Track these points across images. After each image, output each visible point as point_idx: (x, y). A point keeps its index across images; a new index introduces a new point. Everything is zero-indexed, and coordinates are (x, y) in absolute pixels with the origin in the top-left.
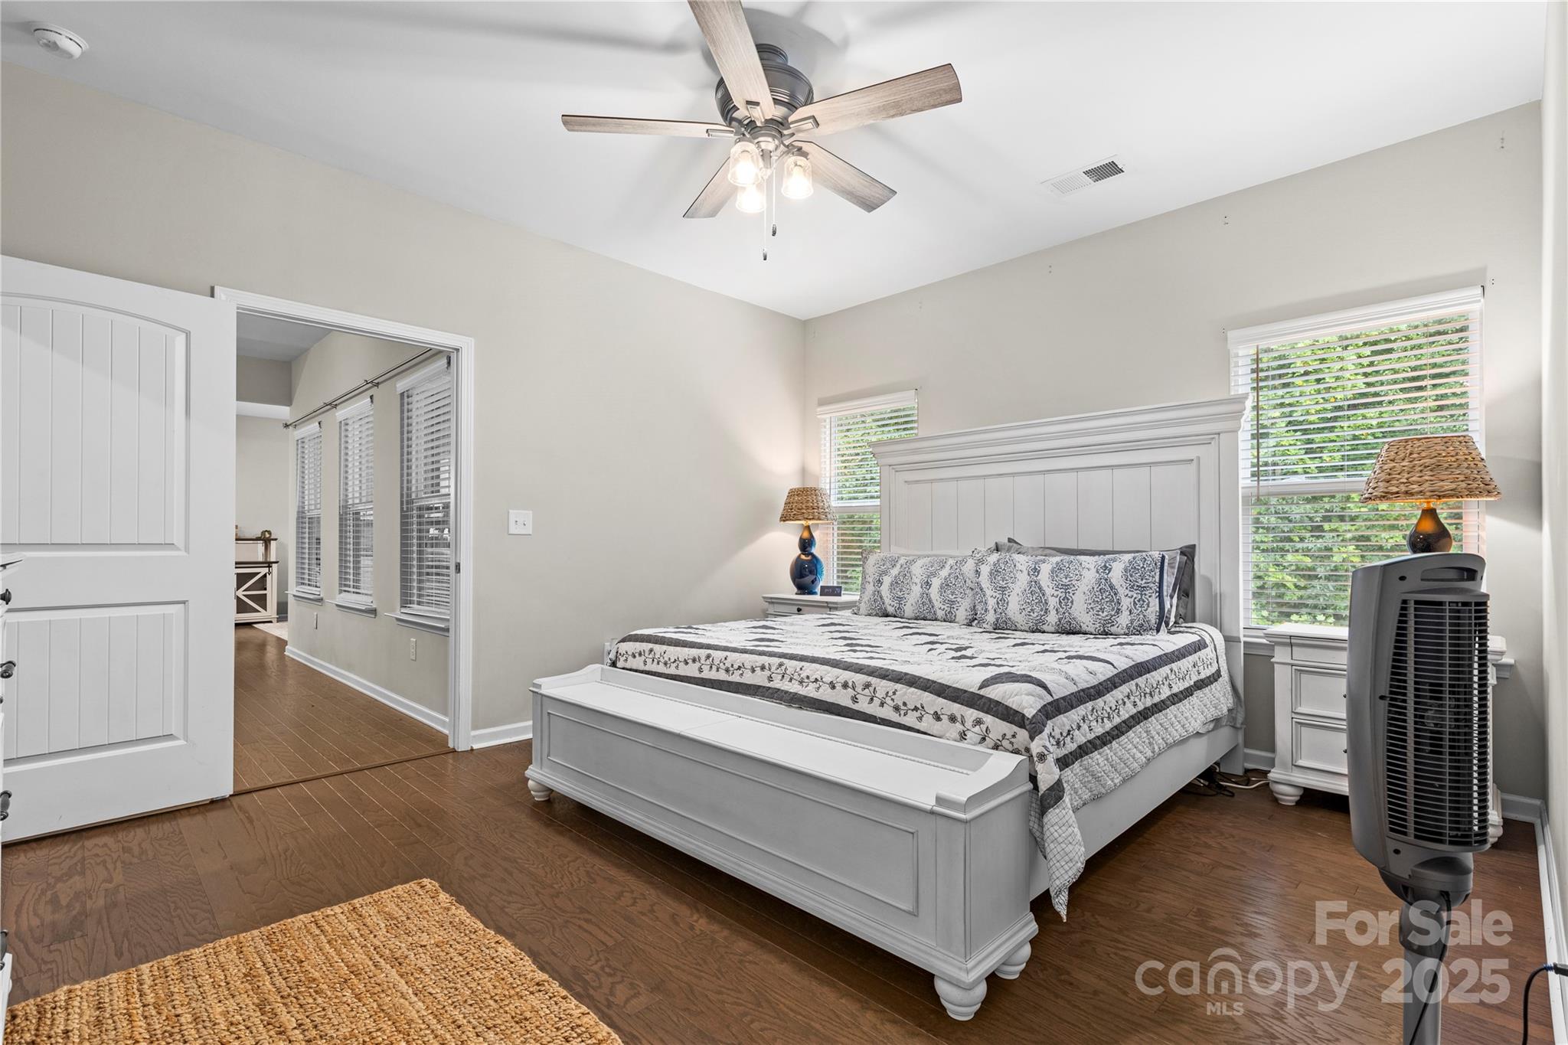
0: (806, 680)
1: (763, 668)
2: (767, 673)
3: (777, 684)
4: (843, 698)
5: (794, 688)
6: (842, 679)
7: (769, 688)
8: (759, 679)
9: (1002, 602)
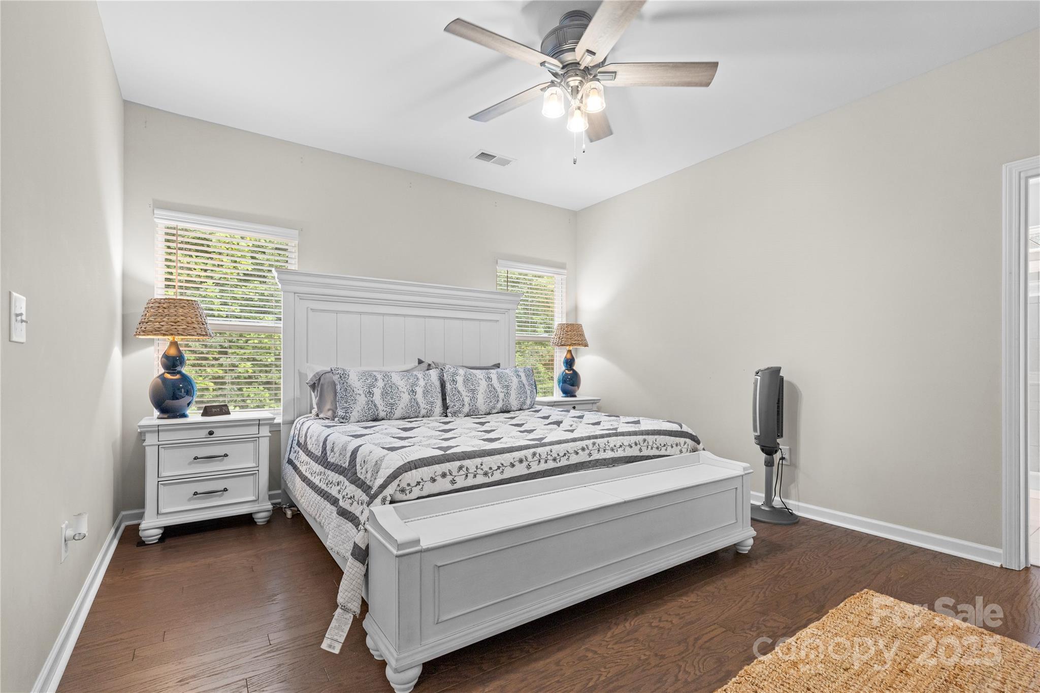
0: (615, 448)
1: (583, 449)
2: (587, 452)
3: (596, 456)
4: (634, 452)
5: (609, 455)
6: (633, 441)
7: (591, 461)
8: (583, 457)
9: (473, 398)
